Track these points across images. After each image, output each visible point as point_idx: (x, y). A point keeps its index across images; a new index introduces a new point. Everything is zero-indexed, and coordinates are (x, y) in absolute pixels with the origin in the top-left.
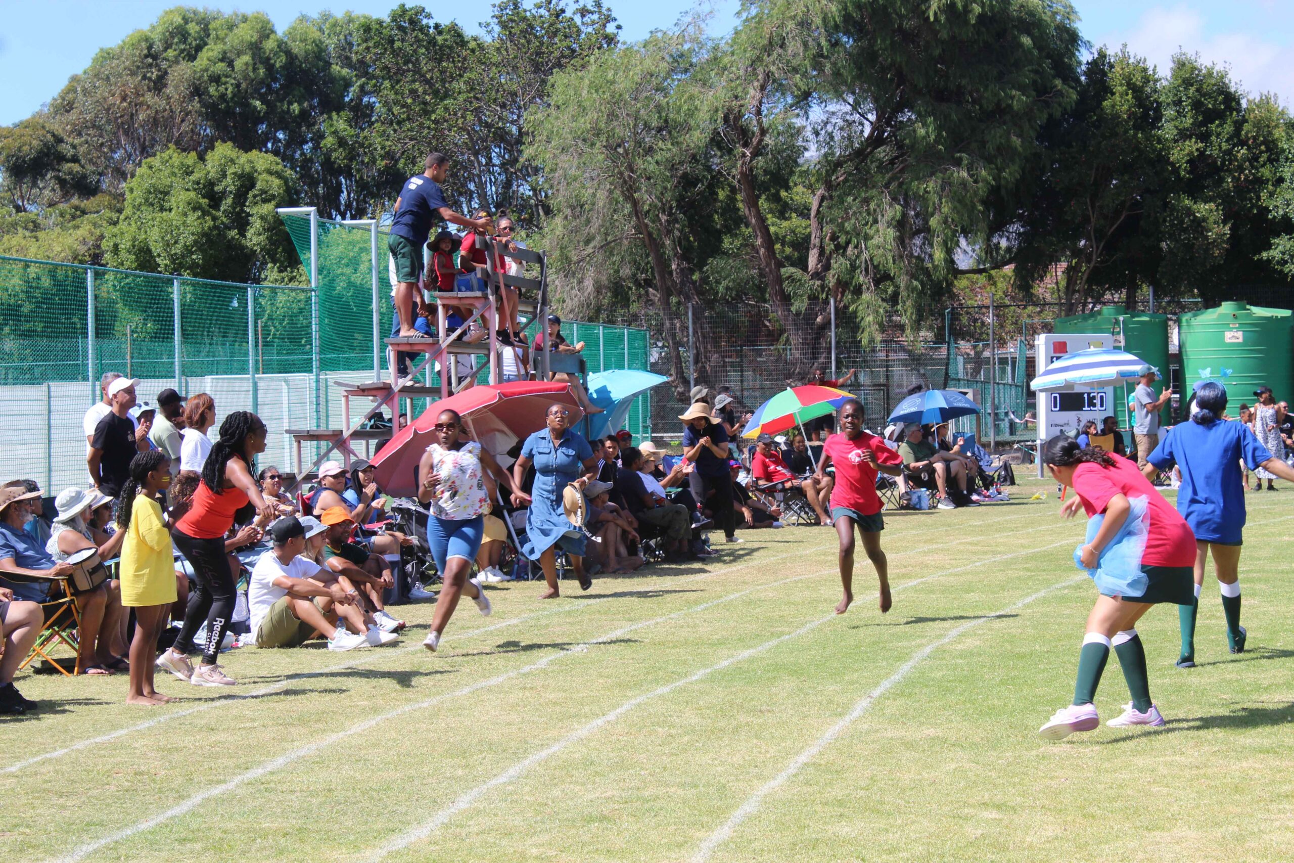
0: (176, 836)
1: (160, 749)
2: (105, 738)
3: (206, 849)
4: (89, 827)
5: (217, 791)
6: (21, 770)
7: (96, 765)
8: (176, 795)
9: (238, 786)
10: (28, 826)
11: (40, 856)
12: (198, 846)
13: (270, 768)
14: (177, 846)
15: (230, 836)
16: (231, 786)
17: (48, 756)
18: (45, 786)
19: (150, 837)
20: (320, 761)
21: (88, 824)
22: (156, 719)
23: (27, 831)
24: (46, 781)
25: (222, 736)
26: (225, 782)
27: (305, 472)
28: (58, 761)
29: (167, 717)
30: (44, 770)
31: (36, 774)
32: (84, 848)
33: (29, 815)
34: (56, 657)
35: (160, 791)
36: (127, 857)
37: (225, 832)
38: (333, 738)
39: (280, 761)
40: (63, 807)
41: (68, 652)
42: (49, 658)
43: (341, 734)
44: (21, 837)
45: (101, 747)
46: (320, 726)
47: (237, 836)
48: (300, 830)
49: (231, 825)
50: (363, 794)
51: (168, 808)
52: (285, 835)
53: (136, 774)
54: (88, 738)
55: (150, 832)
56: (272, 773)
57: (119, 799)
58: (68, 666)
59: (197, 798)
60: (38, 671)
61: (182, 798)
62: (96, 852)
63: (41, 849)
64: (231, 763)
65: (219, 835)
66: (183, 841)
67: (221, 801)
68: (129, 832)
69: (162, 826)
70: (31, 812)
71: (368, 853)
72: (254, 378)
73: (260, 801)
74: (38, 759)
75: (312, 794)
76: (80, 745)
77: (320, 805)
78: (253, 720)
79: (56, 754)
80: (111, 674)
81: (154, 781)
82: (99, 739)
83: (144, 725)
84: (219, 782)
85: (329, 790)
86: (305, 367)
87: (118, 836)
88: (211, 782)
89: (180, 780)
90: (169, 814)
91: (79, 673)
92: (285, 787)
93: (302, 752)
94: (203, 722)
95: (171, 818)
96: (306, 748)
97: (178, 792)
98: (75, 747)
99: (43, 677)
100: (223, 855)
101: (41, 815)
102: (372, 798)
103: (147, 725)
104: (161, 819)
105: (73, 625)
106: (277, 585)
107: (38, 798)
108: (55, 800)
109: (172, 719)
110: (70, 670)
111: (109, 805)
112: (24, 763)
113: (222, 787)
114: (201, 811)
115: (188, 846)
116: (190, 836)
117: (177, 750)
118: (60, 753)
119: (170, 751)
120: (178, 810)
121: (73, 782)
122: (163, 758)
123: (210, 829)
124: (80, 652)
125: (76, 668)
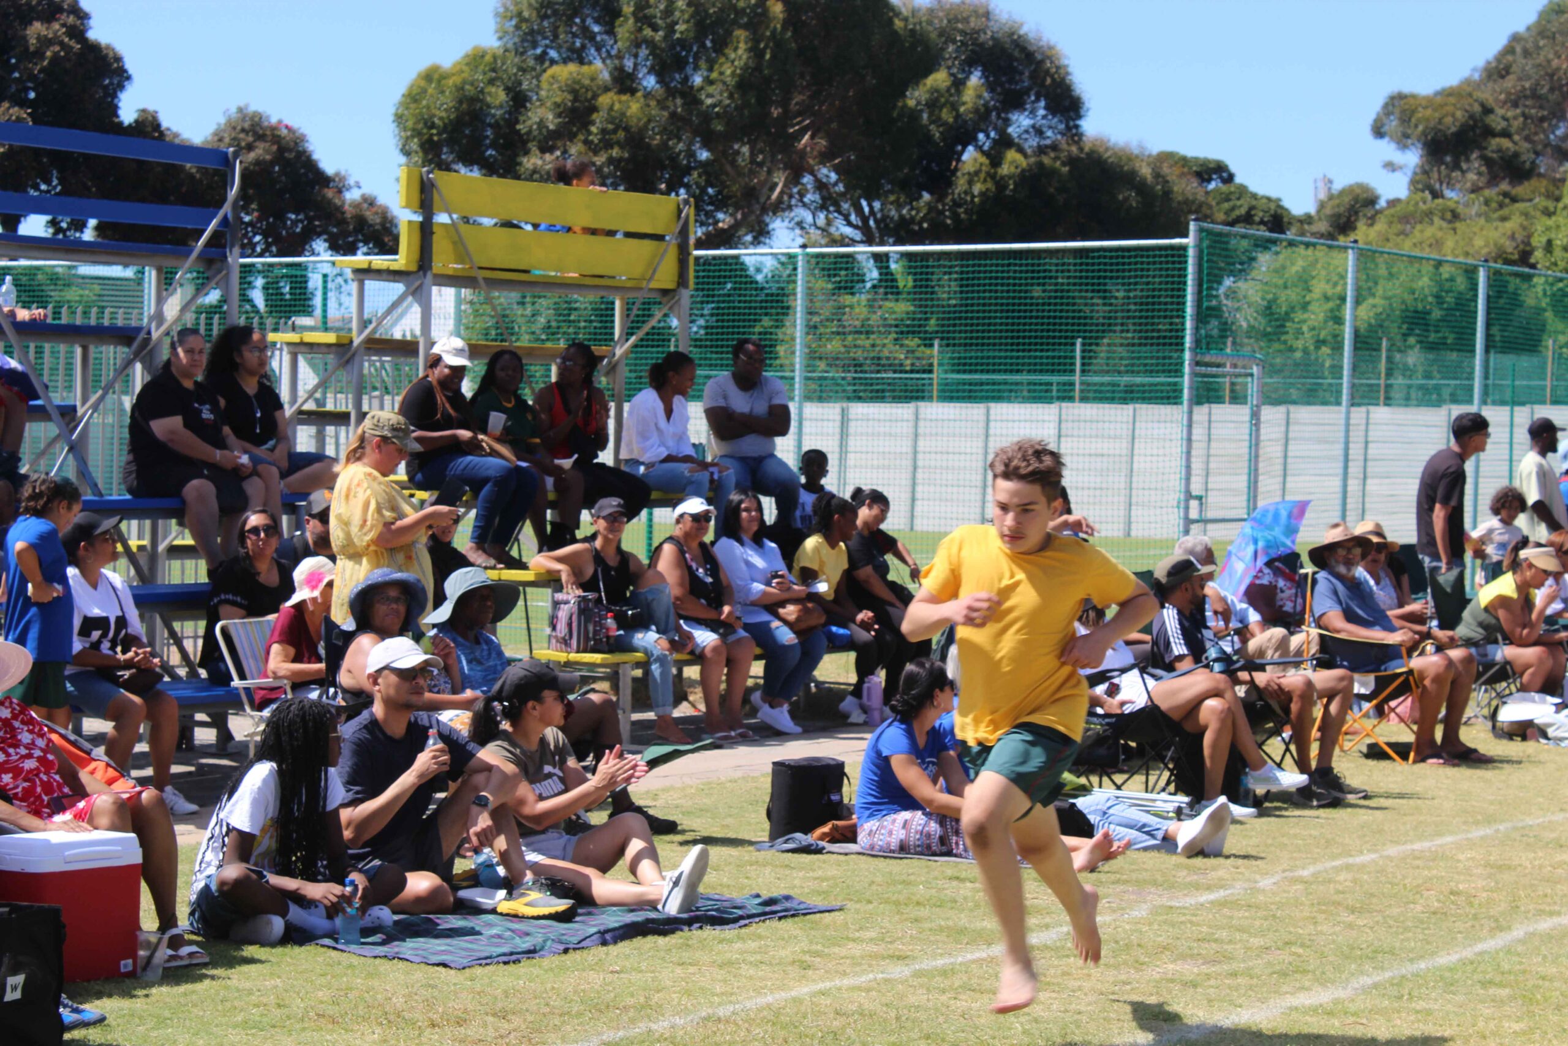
0: (1480, 977)
1: (1488, 865)
2: (1426, 844)
3: (1512, 998)
4: (1376, 955)
5: (1545, 925)
6: (1313, 875)
7: (1404, 877)
8: (1493, 925)
10: (1302, 945)
11: (1307, 984)
12: (1505, 992)
14: (1478, 990)
15: (1547, 983)
17: (1351, 860)
18: (1339, 898)
19: (1447, 974)
21: (1376, 951)
22: (1495, 827)
23: (1301, 951)
24: (1338, 892)
26: (1559, 914)
28: (1362, 867)
29: (1509, 825)
30: (1342, 877)
31: (1330, 881)
32: (1362, 980)
33: (1307, 931)
34: (1393, 740)
35: (1475, 917)
37: (1543, 978)
40: (1350, 926)
42: (1382, 740)
44: (1291, 959)
45: (1418, 855)
47: (1556, 984)
49: (1553, 971)
51: (1480, 939)
53: (1452, 893)
54: (1405, 843)
55: (1451, 970)
57: (1422, 922)
58: (1402, 751)
59: (1518, 932)
60: (1365, 755)
61: (1501, 929)
62: (1376, 986)
63: (1310, 976)
65: (1533, 981)
66: (1484, 984)
67: (1548, 937)
68: (1423, 965)
69: (1463, 962)
70: (1310, 929)
74: (1337, 863)
76: (1392, 851)
79: (1359, 860)
80: (1454, 765)
81: (1471, 904)
82: (1417, 846)
83: (1476, 833)
84: (1551, 914)
87: (1408, 969)
88: (1540, 913)
89: (1502, 907)
90: (1480, 947)
91: (1415, 762)
94: (1553, 835)
95: (1481, 953)
97: (1497, 921)
98: (1385, 853)
99: (1371, 763)
100: (1532, 1008)
101: (1322, 933)
103: (1481, 833)
104: (1468, 953)
107: (1324, 912)
108: (1344, 916)
109: (1515, 829)
110: (1404, 757)
111: (1407, 929)
112: (1319, 867)
113: (1556, 920)
114: (1520, 949)
115: (1492, 991)
116: (1498, 979)
117: (1509, 868)
118: (1366, 858)
119: (1500, 868)
120: (1490, 944)
121: (1372, 895)
122: (1489, 876)
123: (1524, 972)
124: (1418, 735)
125: (1412, 755)
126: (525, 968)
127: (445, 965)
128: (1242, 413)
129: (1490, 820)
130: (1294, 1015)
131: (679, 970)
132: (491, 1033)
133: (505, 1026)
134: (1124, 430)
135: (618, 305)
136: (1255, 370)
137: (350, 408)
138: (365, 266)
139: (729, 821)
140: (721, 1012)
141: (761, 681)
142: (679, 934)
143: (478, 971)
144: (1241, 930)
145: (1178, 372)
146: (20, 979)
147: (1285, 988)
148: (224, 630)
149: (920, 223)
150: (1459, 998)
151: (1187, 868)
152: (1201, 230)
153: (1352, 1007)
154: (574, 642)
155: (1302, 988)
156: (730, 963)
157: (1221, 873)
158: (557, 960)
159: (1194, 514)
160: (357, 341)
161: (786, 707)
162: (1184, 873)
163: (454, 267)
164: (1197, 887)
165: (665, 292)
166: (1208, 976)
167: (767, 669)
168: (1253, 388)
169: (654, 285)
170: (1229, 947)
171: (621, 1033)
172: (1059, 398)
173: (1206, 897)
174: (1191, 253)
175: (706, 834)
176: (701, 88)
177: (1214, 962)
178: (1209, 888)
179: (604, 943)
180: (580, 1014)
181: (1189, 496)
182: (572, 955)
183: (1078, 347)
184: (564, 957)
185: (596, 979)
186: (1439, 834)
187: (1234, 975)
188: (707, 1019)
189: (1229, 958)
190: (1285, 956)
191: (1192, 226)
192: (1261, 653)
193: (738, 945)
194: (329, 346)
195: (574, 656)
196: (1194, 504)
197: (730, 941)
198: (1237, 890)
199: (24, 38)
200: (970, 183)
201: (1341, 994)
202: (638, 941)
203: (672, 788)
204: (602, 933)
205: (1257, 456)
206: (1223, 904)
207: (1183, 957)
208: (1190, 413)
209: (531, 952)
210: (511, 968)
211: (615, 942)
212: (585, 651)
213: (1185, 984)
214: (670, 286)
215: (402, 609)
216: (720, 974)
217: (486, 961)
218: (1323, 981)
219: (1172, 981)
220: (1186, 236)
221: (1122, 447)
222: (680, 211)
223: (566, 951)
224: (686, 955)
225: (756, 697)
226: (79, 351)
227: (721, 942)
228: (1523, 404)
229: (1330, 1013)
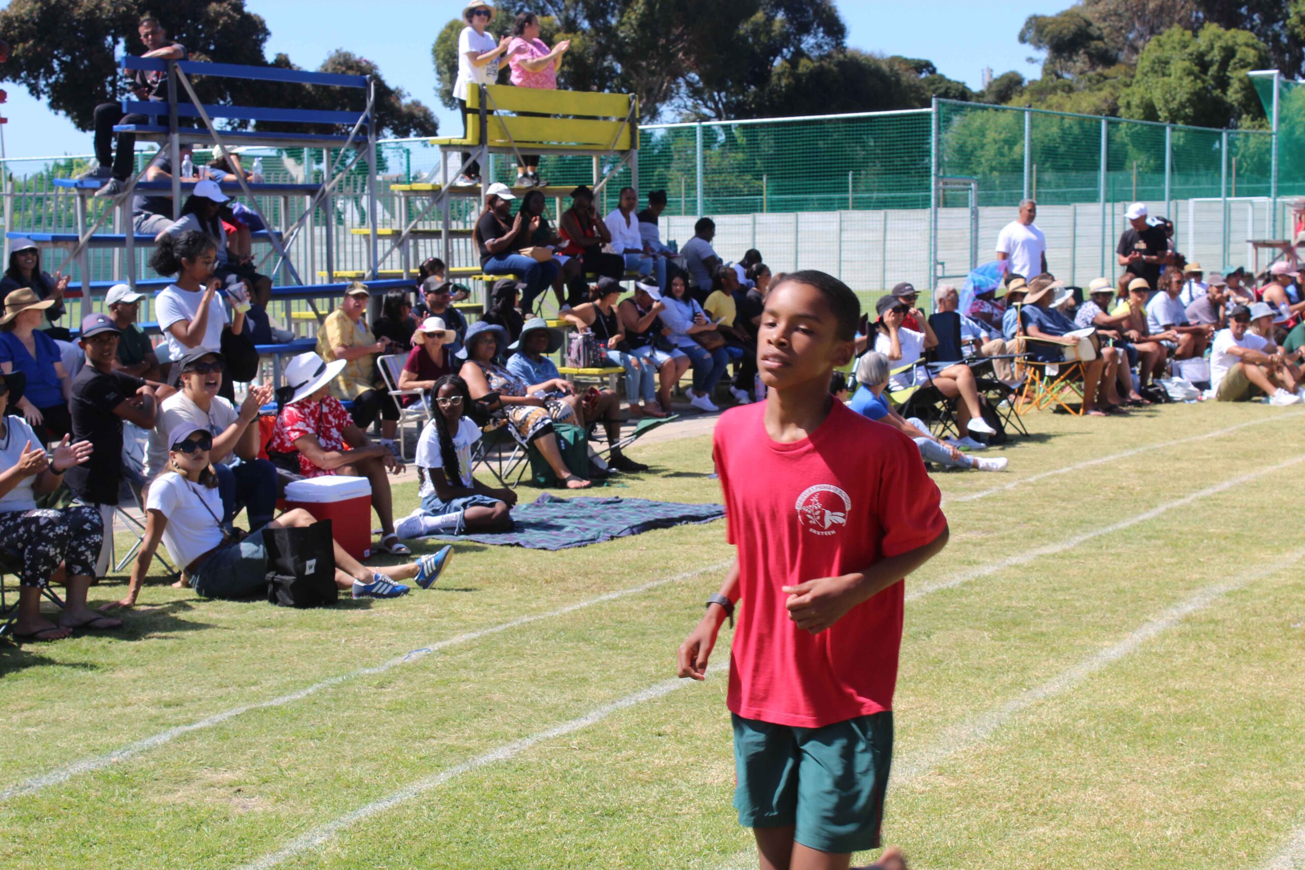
0: (1144, 534)
1: (1137, 471)
2: (1099, 461)
3: (1166, 545)
4: (1082, 524)
5: (1177, 503)
6: (1036, 481)
7: (1090, 480)
8: (1146, 505)
9: (1193, 501)
10: (1038, 521)
11: (1045, 542)
12: (1160, 543)
13: (1218, 490)
14: (1144, 541)
15: (1184, 536)
16: (1187, 500)
17: (1057, 472)
18: (1054, 493)
19: (1125, 533)
20: (1257, 486)
21: (1081, 522)
22: (1137, 450)
23: (1038, 524)
24: (1053, 490)
25: (1184, 465)
26: (1183, 497)
27: (1260, 273)
28: (1064, 476)
29: (1145, 448)
30: (1053, 482)
31: (1047, 484)
32: (1077, 538)
34: (1068, 402)
35: (1136, 501)
36: (1107, 547)
37: (1181, 533)
38: (1268, 470)
39: (1226, 485)
40: (1065, 509)
41: (1077, 399)
42: (1063, 403)
43: (1275, 467)
44: (1033, 528)
45: (1096, 467)
46: (1259, 460)
47: (1190, 537)
48: (1237, 535)
49: (1186, 529)
50: (1288, 511)
51: (1140, 513)
52: (1226, 538)
53: (1119, 488)
55: (1127, 531)
56: (1220, 493)
57: (1105, 505)
58: (1076, 408)
59: (1162, 508)
60: (1055, 412)
61: (1151, 507)
62: (1085, 541)
63: (1046, 537)
64: (1189, 484)
65: (1176, 535)
66: (1148, 538)
67: (1179, 511)
68: (1110, 529)
69: (1133, 526)
70: (1041, 511)
71: (1287, 555)
72: (1225, 202)
73: (1209, 512)
74: (1049, 474)
75: (1250, 509)
76: (1080, 465)
77: (1254, 519)
78: (1208, 454)
79: (1062, 471)
81: (1131, 494)
82: (1094, 462)
83: (1127, 454)
84: (1179, 497)
85: (1263, 508)
86: (1266, 192)
87: (1102, 531)
88: (1173, 497)
89: (1150, 495)
90: (1141, 518)
91: (1083, 414)
92: (1229, 504)
93: (1244, 479)
94: (1172, 453)
95: (1142, 521)
96: (1247, 475)
97: (1148, 502)
98: (1076, 467)
99: (1058, 416)
100: (1178, 550)
101: (1048, 513)
102: (1294, 515)
103: (1130, 453)
104: (1135, 521)
105: (1080, 380)
106: (1230, 353)
107: (1047, 501)
108: (1059, 503)
109: (1149, 450)
110: (1077, 412)
111: (1097, 509)
112: (1039, 476)
113: (1181, 501)
114: (1165, 517)
115: (1153, 541)
116: (1155, 534)
117: (1150, 472)
118: (1065, 470)
119: (1145, 473)
120: (1147, 516)
121: (1073, 491)
122: (1139, 478)
123: (1170, 530)
124: (1085, 399)
125: (1081, 411)
126: (591, 549)
127: (545, 549)
128: (965, 213)
129: (1133, 446)
130: (1042, 559)
131: (680, 548)
132: (582, 585)
133: (588, 582)
134: (880, 226)
135: (594, 160)
136: (973, 186)
137: (440, 228)
138: (447, 143)
139: (688, 462)
140: (711, 569)
141: (691, 382)
142: (675, 527)
143: (564, 551)
144: (1000, 513)
145: (928, 189)
146: (313, 562)
147: (1033, 545)
148: (383, 362)
149: (750, 105)
150: (1134, 547)
151: (962, 479)
152: (939, 103)
153: (1074, 554)
154: (582, 362)
155: (1043, 544)
156: (708, 542)
157: (982, 482)
158: (608, 544)
159: (939, 274)
160: (444, 188)
161: (707, 396)
162: (960, 483)
163: (499, 141)
164: (971, 490)
165: (623, 152)
166: (987, 540)
167: (694, 374)
168: (972, 196)
169: (617, 148)
170: (996, 523)
171: (656, 583)
172: (839, 208)
173: (976, 496)
174: (934, 117)
175: (677, 470)
176: (617, 28)
177: (989, 532)
178: (977, 491)
179: (633, 534)
180: (629, 574)
181: (937, 263)
182: (616, 542)
183: (850, 177)
184: (611, 542)
185: (633, 554)
186: (1106, 454)
187: (1003, 538)
188: (703, 574)
189: (998, 529)
190: (1028, 527)
191: (934, 101)
192: (990, 353)
193: (710, 532)
194: (427, 191)
195: (581, 370)
196: (939, 267)
197: (704, 530)
198: (994, 491)
199: (207, 13)
200: (779, 79)
201: (1066, 546)
202: (652, 532)
203: (649, 445)
204: (631, 528)
205: (976, 238)
206: (985, 499)
207: (970, 530)
208: (936, 213)
209: (593, 540)
210: (582, 549)
211: (639, 532)
212: (588, 367)
213: (975, 545)
214: (626, 148)
215: (493, 345)
216: (705, 549)
217: (568, 545)
218: (1054, 539)
219: (967, 543)
220: (929, 106)
221: (879, 236)
222: (630, 103)
223: (612, 538)
224: (682, 539)
225: (689, 392)
226: (282, 200)
227: (701, 530)
228: (1118, 201)
229: (1062, 558)
